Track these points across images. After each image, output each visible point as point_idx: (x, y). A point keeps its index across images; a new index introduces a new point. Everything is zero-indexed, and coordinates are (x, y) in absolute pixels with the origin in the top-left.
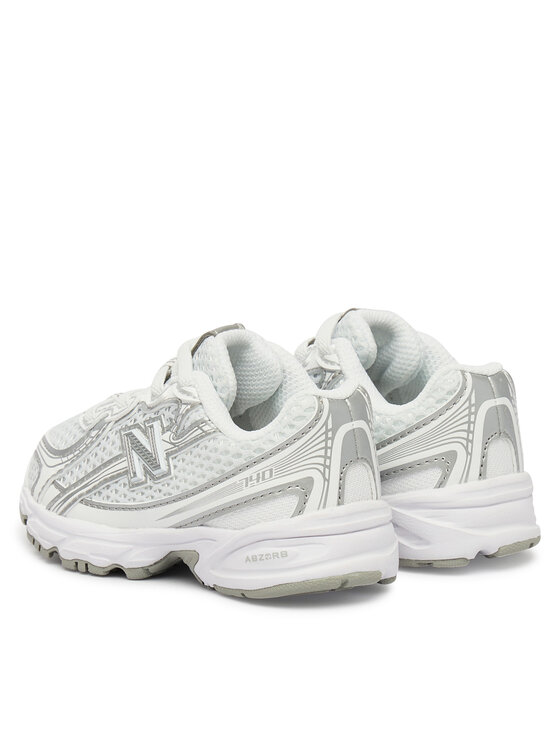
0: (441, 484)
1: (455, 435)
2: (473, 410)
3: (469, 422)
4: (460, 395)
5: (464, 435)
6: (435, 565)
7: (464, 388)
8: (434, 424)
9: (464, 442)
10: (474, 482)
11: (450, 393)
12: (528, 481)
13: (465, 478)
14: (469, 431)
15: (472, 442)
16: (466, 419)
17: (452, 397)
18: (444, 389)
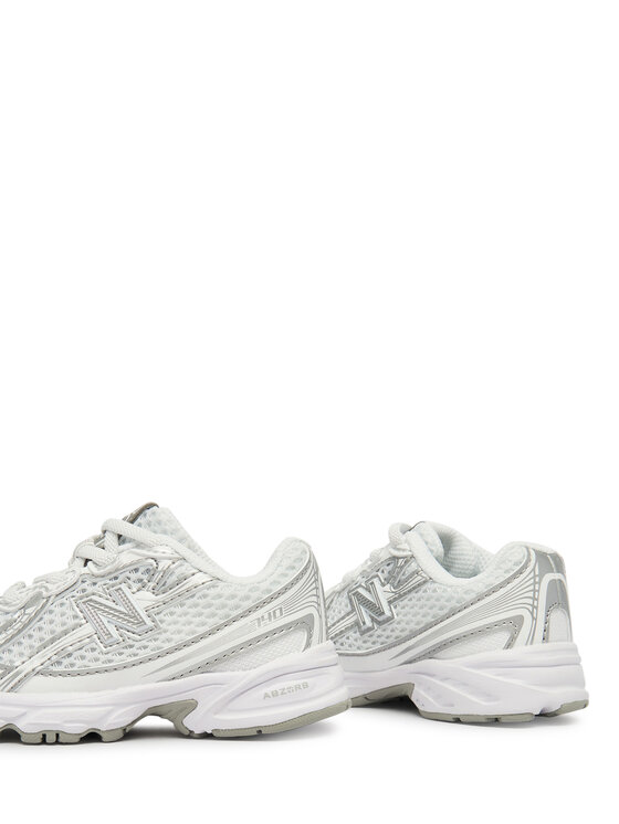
0: (509, 646)
1: (521, 601)
2: (537, 580)
3: (534, 591)
4: (525, 567)
5: (531, 601)
6: (503, 720)
7: (529, 560)
8: (502, 591)
9: (531, 608)
10: (538, 644)
11: (516, 564)
12: (575, 650)
13: (531, 640)
14: (534, 599)
15: (537, 608)
16: (532, 587)
17: (518, 568)
18: (510, 561)
